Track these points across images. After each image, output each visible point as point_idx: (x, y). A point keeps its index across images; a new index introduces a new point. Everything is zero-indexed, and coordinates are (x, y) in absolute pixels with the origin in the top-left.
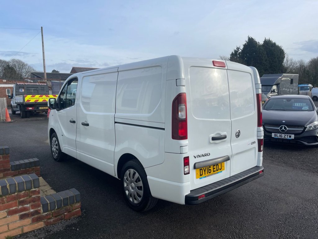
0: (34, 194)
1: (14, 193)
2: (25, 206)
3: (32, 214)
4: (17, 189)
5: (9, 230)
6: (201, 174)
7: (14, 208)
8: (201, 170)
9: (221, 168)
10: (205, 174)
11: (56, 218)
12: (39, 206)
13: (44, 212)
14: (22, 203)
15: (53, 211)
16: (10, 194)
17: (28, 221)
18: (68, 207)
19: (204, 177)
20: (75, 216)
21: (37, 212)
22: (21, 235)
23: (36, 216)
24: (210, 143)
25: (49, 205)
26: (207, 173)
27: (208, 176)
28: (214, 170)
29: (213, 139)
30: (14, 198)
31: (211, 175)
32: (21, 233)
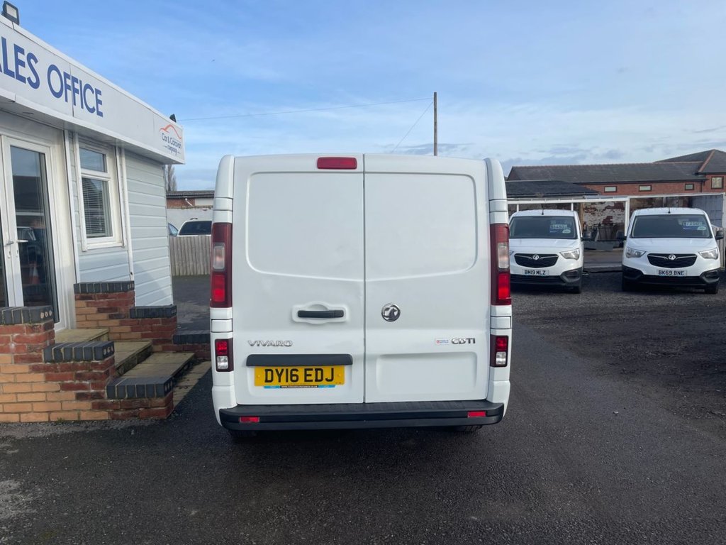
0: (95, 368)
1: (69, 361)
2: (84, 382)
3: (93, 397)
4: (74, 356)
5: (62, 411)
6: (269, 378)
7: (69, 382)
8: (269, 373)
9: (330, 378)
10: (280, 381)
11: (127, 412)
12: (102, 387)
13: (109, 398)
14: (79, 377)
15: (122, 400)
16: (64, 361)
17: (86, 405)
18: (145, 400)
19: (277, 387)
20: (156, 417)
21: (98, 396)
22: (75, 422)
23: (98, 401)
24: (294, 322)
25: (116, 389)
26: (287, 381)
27: (288, 387)
28: (308, 378)
29: (302, 314)
30: (70, 368)
31: (298, 387)
32: (77, 419)
